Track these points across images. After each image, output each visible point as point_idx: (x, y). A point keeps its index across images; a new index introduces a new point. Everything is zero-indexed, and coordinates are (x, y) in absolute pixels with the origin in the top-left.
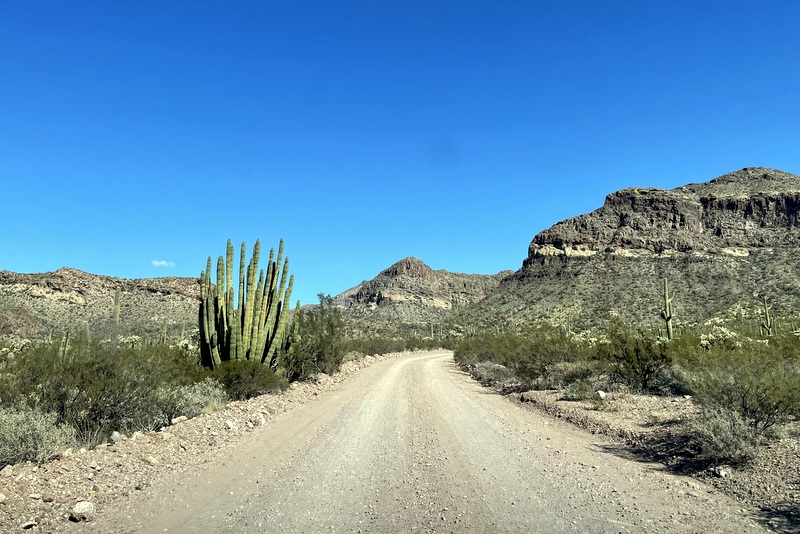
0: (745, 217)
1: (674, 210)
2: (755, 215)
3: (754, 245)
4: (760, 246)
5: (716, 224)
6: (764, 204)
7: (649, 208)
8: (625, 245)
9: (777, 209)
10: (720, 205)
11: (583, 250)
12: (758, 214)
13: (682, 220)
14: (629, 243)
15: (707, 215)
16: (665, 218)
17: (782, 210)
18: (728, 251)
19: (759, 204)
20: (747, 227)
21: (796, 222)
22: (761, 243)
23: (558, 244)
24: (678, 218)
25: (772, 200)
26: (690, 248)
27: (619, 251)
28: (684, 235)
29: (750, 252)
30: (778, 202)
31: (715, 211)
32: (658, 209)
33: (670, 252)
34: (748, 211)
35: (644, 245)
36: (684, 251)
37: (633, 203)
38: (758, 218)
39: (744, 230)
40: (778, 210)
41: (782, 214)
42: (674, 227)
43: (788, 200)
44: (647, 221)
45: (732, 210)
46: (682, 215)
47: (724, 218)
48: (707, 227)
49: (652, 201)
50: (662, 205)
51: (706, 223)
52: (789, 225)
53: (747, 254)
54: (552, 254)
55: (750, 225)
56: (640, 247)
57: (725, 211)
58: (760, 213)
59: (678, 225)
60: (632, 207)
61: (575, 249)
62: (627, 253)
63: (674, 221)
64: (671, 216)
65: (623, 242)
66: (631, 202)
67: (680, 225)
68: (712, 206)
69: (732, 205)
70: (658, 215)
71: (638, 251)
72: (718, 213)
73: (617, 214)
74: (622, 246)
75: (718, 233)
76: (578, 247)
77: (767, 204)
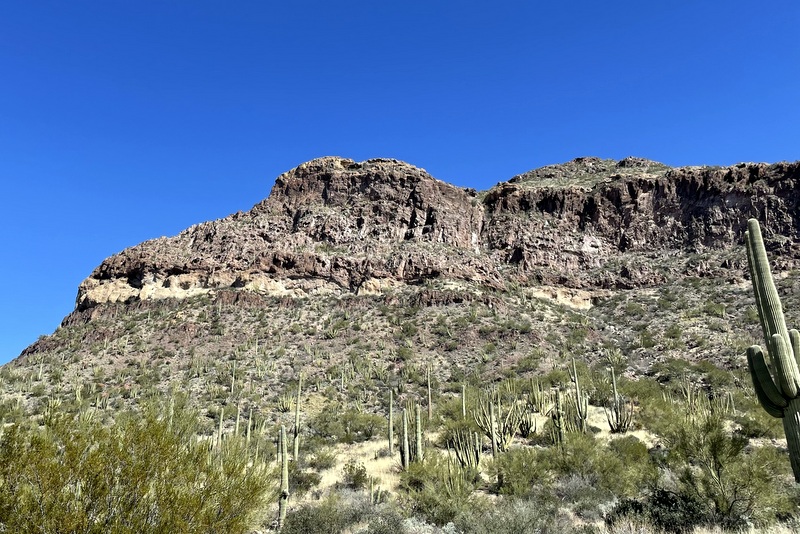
0: (582, 228)
1: (415, 200)
2: (603, 222)
3: (605, 285)
4: (619, 286)
5: (511, 239)
6: (625, 196)
7: (358, 197)
8: (280, 271)
9: (657, 207)
10: (524, 204)
11: (185, 286)
12: (612, 221)
13: (431, 220)
14: (290, 264)
15: (493, 223)
16: (392, 217)
17: (670, 211)
18: (538, 293)
19: (614, 196)
20: (587, 248)
21: (709, 234)
22: (623, 280)
23: (135, 277)
24: (421, 217)
25: (645, 185)
26: (435, 274)
27: (260, 283)
28: (428, 251)
29: (595, 300)
30: (657, 188)
31: (510, 215)
32: (378, 198)
33: (385, 284)
34: (588, 213)
35: (324, 271)
36: (420, 282)
37: (328, 186)
38: (611, 229)
39: (580, 254)
40: (660, 210)
41: (670, 220)
42: (409, 237)
43: (685, 185)
44: (347, 222)
45: (550, 211)
46: (430, 210)
47: (531, 228)
48: (492, 247)
49: (366, 180)
50: (387, 189)
51: (490, 240)
52: (690, 242)
53: (588, 305)
54: (114, 299)
55: (591, 244)
56: (314, 275)
57: (533, 214)
58: (618, 218)
59: (418, 232)
60: (325, 196)
61: (167, 284)
62: (279, 288)
63: (412, 224)
64: (405, 212)
65: (276, 261)
66: (322, 186)
67: (425, 231)
68: (505, 205)
69: (550, 203)
70: (376, 209)
71: (308, 284)
72: (517, 219)
73: (289, 212)
74: (272, 271)
75: (517, 256)
76: (175, 280)
77: (634, 195)
